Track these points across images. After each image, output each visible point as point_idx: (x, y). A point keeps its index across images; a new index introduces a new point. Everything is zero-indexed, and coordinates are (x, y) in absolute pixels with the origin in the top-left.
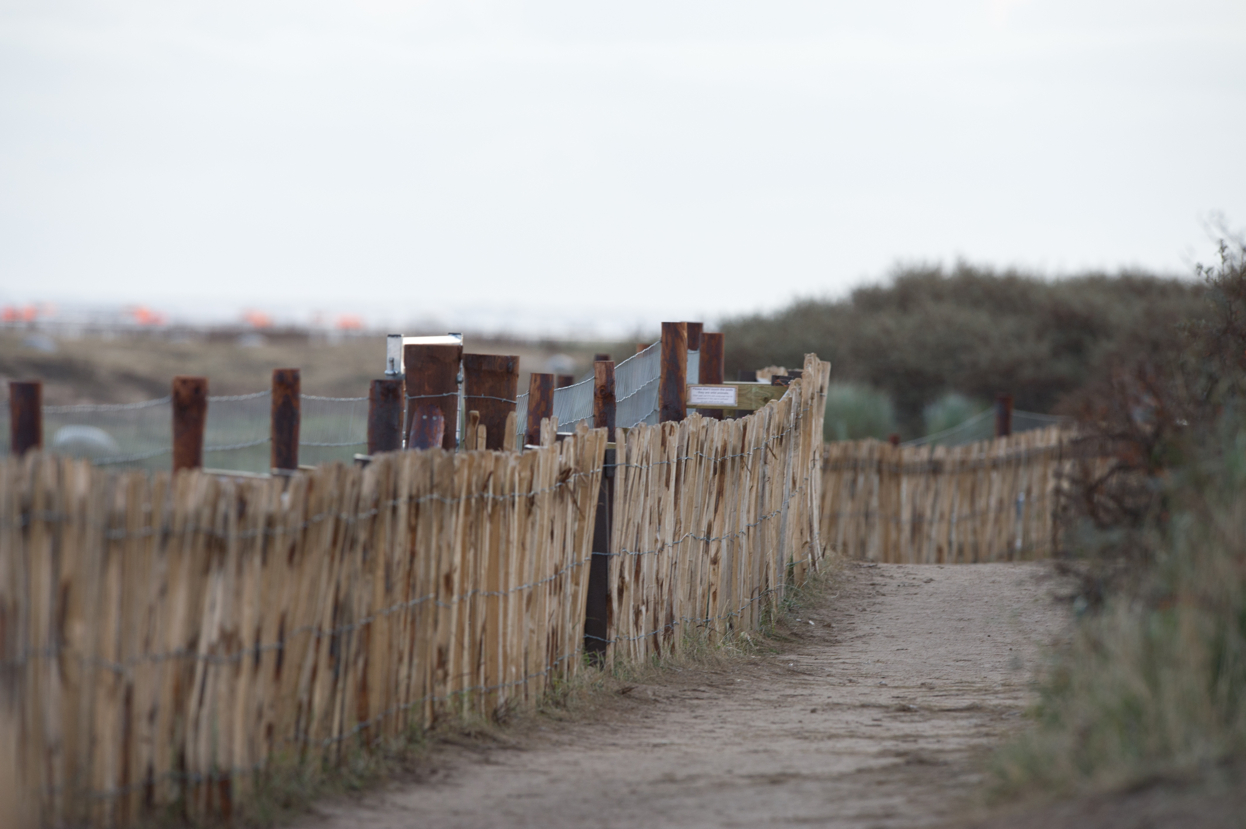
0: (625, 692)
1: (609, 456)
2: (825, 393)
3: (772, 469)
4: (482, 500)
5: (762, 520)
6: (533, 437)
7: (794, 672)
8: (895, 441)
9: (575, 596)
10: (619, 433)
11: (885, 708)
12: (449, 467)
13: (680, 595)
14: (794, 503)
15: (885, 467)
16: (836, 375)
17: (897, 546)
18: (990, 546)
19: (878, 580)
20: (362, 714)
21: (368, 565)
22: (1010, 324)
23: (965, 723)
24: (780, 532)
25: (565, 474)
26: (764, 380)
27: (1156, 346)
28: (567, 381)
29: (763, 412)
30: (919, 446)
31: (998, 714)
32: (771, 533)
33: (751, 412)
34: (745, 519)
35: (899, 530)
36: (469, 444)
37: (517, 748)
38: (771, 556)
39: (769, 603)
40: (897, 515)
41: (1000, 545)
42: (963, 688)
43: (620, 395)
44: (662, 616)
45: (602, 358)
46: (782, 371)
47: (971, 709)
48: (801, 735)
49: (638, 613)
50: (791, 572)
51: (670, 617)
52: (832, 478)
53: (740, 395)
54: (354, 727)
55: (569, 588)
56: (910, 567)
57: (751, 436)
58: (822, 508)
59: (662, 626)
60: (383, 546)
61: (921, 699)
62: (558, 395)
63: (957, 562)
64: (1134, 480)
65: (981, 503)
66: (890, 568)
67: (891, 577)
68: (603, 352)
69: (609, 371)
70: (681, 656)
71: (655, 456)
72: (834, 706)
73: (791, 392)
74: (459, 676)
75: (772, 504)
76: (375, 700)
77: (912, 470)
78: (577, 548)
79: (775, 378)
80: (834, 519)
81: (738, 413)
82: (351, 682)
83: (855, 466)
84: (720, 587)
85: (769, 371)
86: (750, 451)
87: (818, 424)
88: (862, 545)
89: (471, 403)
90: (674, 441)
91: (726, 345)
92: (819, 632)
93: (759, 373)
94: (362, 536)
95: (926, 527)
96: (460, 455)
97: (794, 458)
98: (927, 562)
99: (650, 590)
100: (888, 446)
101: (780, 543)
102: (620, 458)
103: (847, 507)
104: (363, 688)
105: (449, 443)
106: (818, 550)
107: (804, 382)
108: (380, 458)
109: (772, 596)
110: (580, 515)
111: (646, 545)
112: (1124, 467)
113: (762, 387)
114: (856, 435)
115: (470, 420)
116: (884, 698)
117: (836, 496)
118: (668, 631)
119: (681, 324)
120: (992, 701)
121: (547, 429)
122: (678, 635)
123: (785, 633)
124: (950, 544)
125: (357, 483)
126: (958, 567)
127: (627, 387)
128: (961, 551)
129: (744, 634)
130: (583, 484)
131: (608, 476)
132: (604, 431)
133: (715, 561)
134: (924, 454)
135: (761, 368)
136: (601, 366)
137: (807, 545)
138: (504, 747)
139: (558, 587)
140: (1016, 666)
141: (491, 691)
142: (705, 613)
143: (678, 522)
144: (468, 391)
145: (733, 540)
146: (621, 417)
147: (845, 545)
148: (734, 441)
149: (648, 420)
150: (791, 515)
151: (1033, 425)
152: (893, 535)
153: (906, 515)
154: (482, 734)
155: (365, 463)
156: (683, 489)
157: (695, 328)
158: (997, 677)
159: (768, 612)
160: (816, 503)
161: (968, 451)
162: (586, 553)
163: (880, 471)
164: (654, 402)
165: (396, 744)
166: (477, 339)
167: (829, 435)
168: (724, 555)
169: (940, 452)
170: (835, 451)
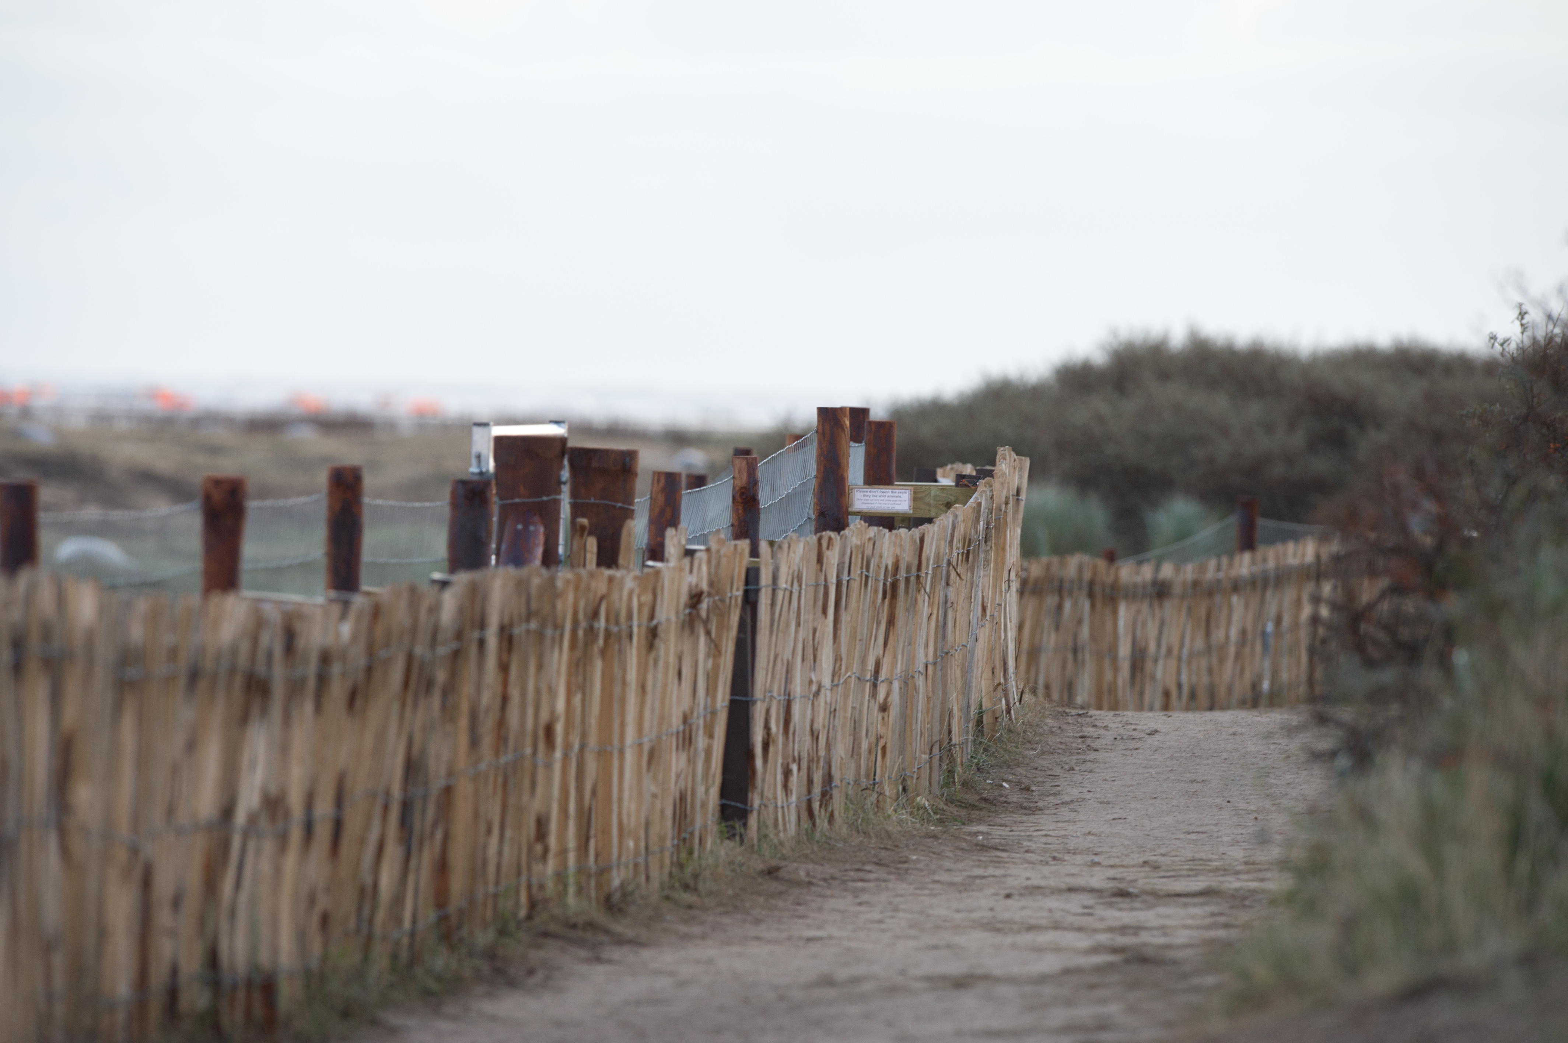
0: (771, 872)
1: (752, 576)
2: (1023, 496)
3: (956, 592)
4: (591, 631)
5: (943, 656)
6: (656, 552)
7: (983, 848)
8: (1111, 557)
9: (708, 752)
10: (764, 547)
11: (1097, 892)
12: (550, 589)
13: (841, 750)
14: (983, 634)
15: (1098, 590)
16: (1036, 474)
17: (1113, 689)
18: (1230, 689)
19: (1089, 731)
20: (441, 898)
21: (449, 712)
22: (1255, 410)
23: (1198, 912)
24: (966, 670)
25: (695, 598)
26: (946, 480)
27: (1438, 437)
28: (698, 481)
29: (945, 520)
30: (1140, 563)
31: (1240, 899)
32: (955, 672)
33: (930, 521)
34: (923, 655)
35: (1116, 669)
36: (575, 560)
37: (636, 943)
38: (955, 702)
39: (952, 760)
40: (1113, 649)
41: (1242, 687)
42: (1196, 867)
43: (765, 499)
44: (818, 777)
45: (743, 452)
46: (968, 469)
47: (1207, 893)
48: (992, 926)
49: (787, 773)
50: (979, 722)
51: (828, 778)
52: (1031, 603)
53: (916, 499)
54: (429, 916)
55: (701, 742)
56: (1129, 715)
57: (930, 550)
58: (1019, 641)
59: (817, 790)
60: (467, 689)
61: (1144, 881)
62: (687, 498)
63: (1188, 709)
64: (1410, 605)
65: (1218, 635)
66: (1105, 716)
67: (1106, 728)
68: (742, 446)
69: (752, 469)
70: (841, 827)
71: (808, 576)
72: (1034, 890)
73: (980, 496)
74: (563, 852)
75: (956, 636)
76: (457, 883)
77: (1132, 594)
78: (711, 691)
79: (960, 478)
80: (1034, 654)
81: (913, 521)
82: (426, 860)
83: (1061, 589)
84: (891, 740)
85: (952, 469)
86: (929, 570)
87: (1014, 535)
88: (1070, 688)
89: (577, 509)
90: (832, 557)
91: (898, 436)
92: (1016, 797)
93: (939, 471)
94: (441, 676)
95: (1149, 665)
96: (563, 575)
97: (984, 578)
98: (1151, 709)
99: (802, 744)
100: (1102, 564)
101: (967, 686)
102: (765, 579)
103: (1050, 640)
104: (442, 867)
105: (550, 559)
106: (1014, 694)
107: (997, 483)
108: (463, 578)
109: (957, 752)
110: (715, 650)
111: (798, 687)
112: (1398, 589)
113: (944, 488)
114: (1061, 549)
115: (577, 530)
116: (1098, 879)
117: (1037, 626)
118: (826, 795)
119: (842, 409)
120: (1233, 884)
121: (673, 542)
122: (838, 801)
123: (971, 798)
124: (1179, 686)
125: (435, 609)
126: (1190, 716)
127: (773, 490)
128: (1193, 695)
129: (921, 800)
130: (719, 611)
131: (750, 601)
132: (744, 545)
133: (884, 708)
134: (1147, 573)
135: (943, 465)
136: (740, 462)
137: (1001, 689)
138: (620, 941)
139: (686, 740)
140: (1263, 839)
141: (603, 871)
142: (872, 773)
143: (837, 659)
144: (574, 494)
145: (907, 682)
146: (767, 526)
147: (1047, 687)
148: (908, 556)
149: (799, 530)
150: (980, 651)
151: (1284, 537)
152: (1108, 675)
153: (1124, 650)
154: (591, 926)
155: (444, 584)
156: (845, 617)
157: (859, 414)
158: (1238, 854)
159: (951, 772)
160: (1011, 634)
161: (1202, 569)
162: (723, 697)
163: (1091, 595)
164: (808, 508)
165: (483, 938)
166: (585, 429)
167: (1028, 550)
168: (895, 699)
169: (1167, 571)
170: (1036, 570)
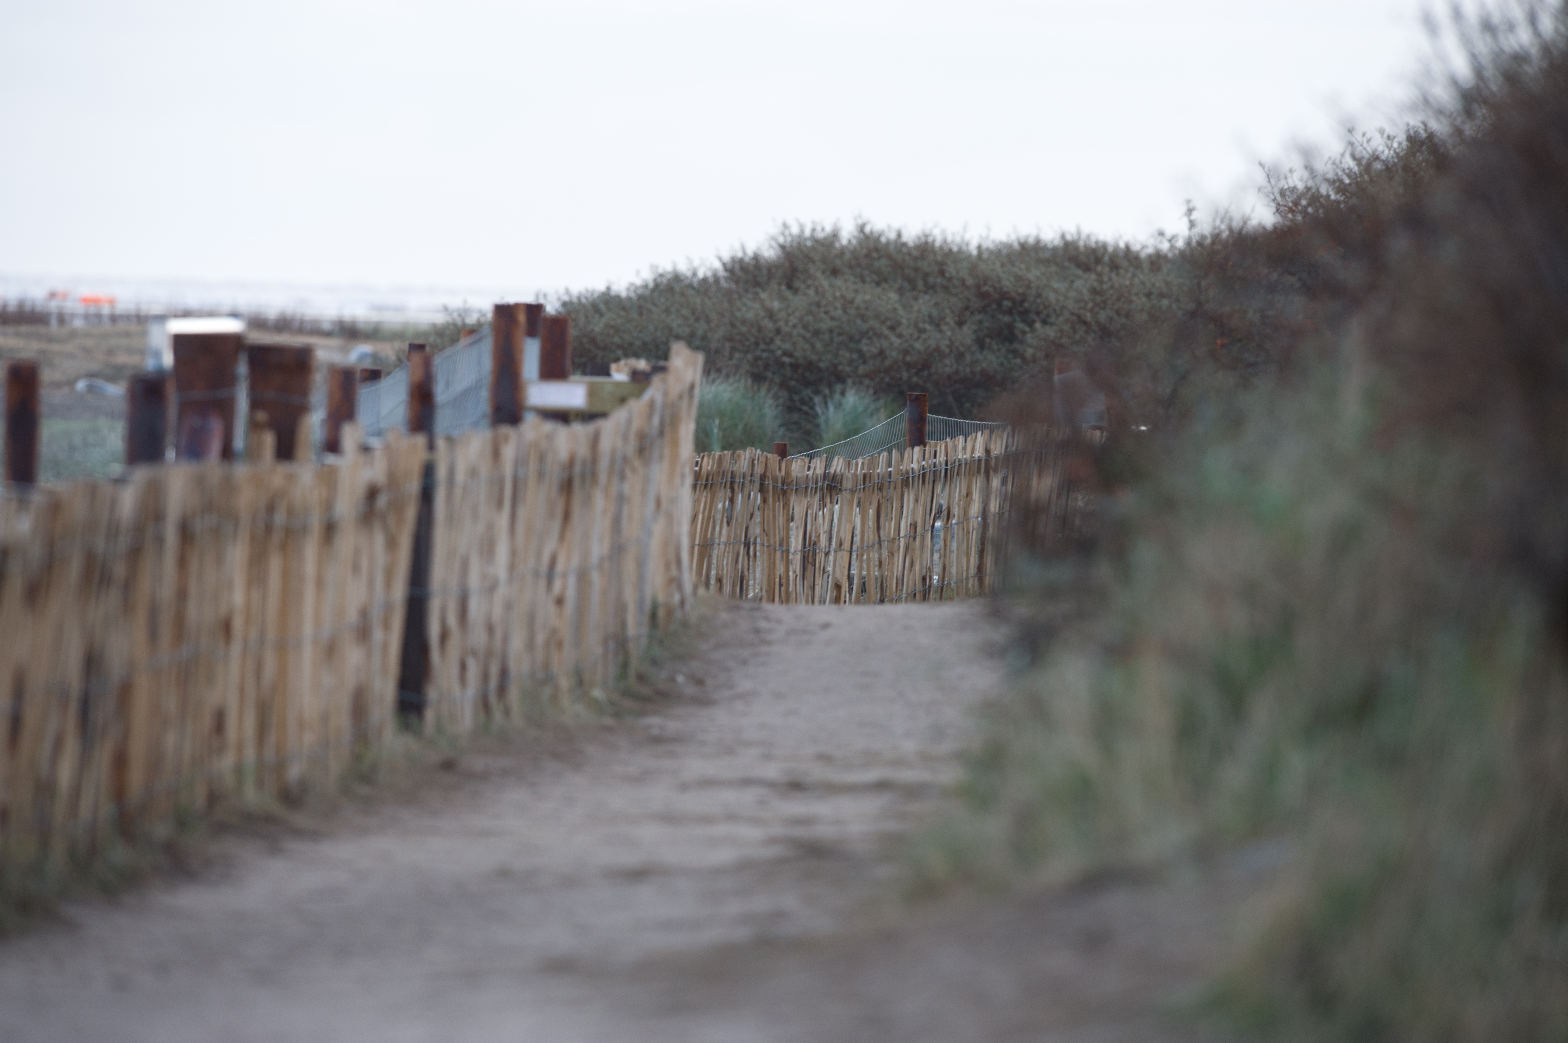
0: (448, 765)
1: (428, 472)
2: (697, 391)
3: (631, 486)
4: (269, 528)
5: (618, 550)
6: (333, 446)
8: (783, 452)
9: (385, 646)
10: (441, 444)
11: (772, 785)
12: (229, 486)
13: (517, 643)
14: (658, 528)
15: (769, 483)
16: (710, 369)
17: (784, 583)
18: (900, 582)
19: (762, 624)
20: (119, 792)
21: (127, 606)
22: (924, 304)
23: (873, 804)
24: (641, 564)
25: (372, 493)
26: (619, 375)
28: (374, 375)
29: (619, 416)
32: (629, 566)
33: (603, 415)
36: (252, 454)
38: (630, 595)
39: (626, 654)
40: (785, 543)
41: (913, 580)
43: (441, 394)
44: (494, 670)
45: (417, 348)
46: (642, 364)
48: (669, 818)
49: (463, 667)
50: (653, 616)
51: (504, 673)
53: (592, 393)
55: (378, 635)
56: (802, 608)
57: (606, 445)
58: (692, 536)
59: (493, 682)
61: (817, 772)
63: (858, 602)
65: (889, 528)
66: (776, 609)
67: (779, 621)
68: (418, 341)
69: (427, 364)
70: (517, 720)
71: (485, 470)
72: (707, 783)
73: (654, 391)
74: (240, 747)
75: (630, 530)
76: (136, 777)
77: (803, 488)
78: (388, 583)
79: (636, 375)
80: (705, 548)
81: (588, 416)
82: (103, 755)
83: (732, 484)
84: (567, 634)
85: (626, 364)
86: (603, 465)
87: (687, 431)
88: (742, 582)
89: (255, 404)
90: (509, 452)
92: (690, 690)
94: (119, 570)
95: (820, 557)
96: (241, 471)
97: (659, 473)
98: (823, 602)
99: (478, 637)
100: (774, 458)
101: (641, 579)
102: (441, 473)
103: (723, 534)
104: (120, 762)
105: (227, 453)
106: (688, 587)
108: (141, 474)
109: (631, 646)
110: (391, 544)
111: (474, 581)
113: (618, 384)
114: (730, 445)
115: (254, 426)
116: (772, 771)
117: (709, 519)
118: (502, 690)
119: (517, 306)
120: (907, 775)
121: (350, 436)
122: (514, 694)
123: (646, 691)
124: (850, 578)
126: (861, 609)
127: (447, 384)
129: (597, 693)
130: (397, 505)
131: (427, 496)
132: (420, 440)
133: (560, 602)
134: (818, 466)
136: (417, 358)
137: (675, 582)
139: (363, 633)
141: (281, 766)
142: (547, 666)
143: (513, 553)
144: (253, 389)
145: (583, 577)
146: (443, 421)
147: (719, 580)
148: (583, 451)
149: (475, 425)
150: (655, 545)
151: (955, 431)
152: (780, 569)
153: (796, 543)
154: (269, 819)
155: (120, 481)
157: (534, 310)
158: (909, 746)
159: (625, 666)
160: (685, 528)
161: (873, 463)
162: (399, 591)
163: (762, 489)
164: (483, 401)
168: (571, 594)
169: (838, 465)
